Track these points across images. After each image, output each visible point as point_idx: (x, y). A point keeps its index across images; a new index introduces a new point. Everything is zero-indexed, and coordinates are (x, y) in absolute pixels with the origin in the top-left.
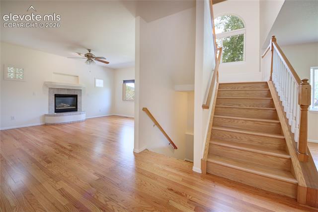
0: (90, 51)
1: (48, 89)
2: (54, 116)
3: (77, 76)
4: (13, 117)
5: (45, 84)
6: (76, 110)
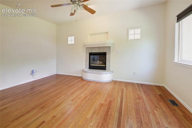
1: (85, 49)
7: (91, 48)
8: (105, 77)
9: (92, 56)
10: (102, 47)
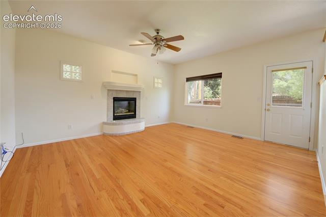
0: (158, 31)
1: (106, 92)
2: (113, 124)
3: (136, 75)
4: (71, 126)
5: (104, 85)
6: (134, 116)
7: (117, 90)
8: (128, 127)
9: (117, 103)
10: (131, 91)
